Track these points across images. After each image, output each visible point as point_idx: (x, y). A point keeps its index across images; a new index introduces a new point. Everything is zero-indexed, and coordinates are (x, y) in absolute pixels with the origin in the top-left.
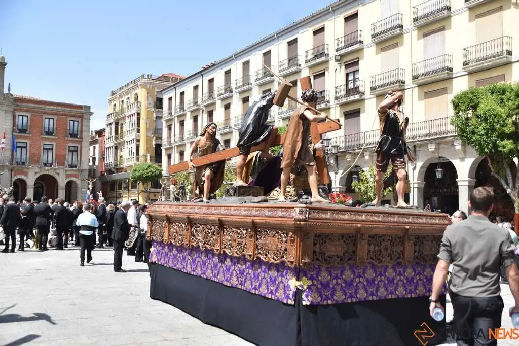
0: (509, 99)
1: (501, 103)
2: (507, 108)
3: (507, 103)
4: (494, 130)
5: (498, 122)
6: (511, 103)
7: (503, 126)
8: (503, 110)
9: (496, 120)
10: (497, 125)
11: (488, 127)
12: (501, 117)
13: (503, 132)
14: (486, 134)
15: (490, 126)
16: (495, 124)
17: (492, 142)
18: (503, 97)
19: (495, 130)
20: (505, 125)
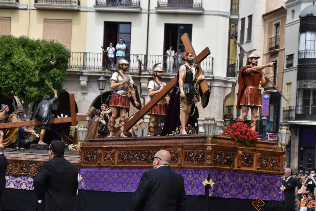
0: (38, 54)
1: (31, 56)
2: (36, 62)
3: (36, 58)
4: (23, 76)
5: (28, 73)
6: (39, 59)
7: (31, 76)
8: (32, 63)
9: (27, 70)
10: (28, 75)
11: (20, 75)
12: (31, 68)
13: (31, 81)
14: (17, 80)
15: (22, 74)
16: (26, 74)
17: (22, 87)
18: (34, 52)
19: (25, 78)
20: (33, 75)
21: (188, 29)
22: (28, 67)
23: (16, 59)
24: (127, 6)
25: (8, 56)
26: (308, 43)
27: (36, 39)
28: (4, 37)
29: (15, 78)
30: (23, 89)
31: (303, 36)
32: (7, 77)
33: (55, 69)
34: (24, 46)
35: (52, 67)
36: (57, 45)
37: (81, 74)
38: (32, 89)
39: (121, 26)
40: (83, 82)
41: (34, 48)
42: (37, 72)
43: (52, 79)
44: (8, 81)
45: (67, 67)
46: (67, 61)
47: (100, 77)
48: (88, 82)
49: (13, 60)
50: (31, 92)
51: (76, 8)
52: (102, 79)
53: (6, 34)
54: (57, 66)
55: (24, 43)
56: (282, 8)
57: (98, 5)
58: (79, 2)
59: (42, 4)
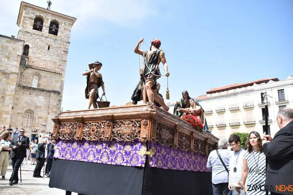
51: (254, 123)
57: (260, 121)
58: (255, 121)
59: (246, 123)
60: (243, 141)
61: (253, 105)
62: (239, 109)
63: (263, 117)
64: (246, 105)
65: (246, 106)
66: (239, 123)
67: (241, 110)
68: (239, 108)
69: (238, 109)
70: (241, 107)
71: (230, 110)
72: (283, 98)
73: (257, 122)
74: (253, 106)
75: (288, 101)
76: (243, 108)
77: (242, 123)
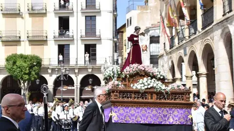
0: (28, 61)
1: (25, 62)
2: (27, 64)
4: (22, 71)
8: (25, 65)
9: (23, 68)
12: (25, 67)
13: (25, 73)
14: (19, 72)
18: (26, 60)
20: (26, 70)
21: (94, 46)
22: (23, 66)
23: (18, 63)
24: (67, 37)
25: (14, 63)
26: (154, 48)
27: (27, 54)
28: (13, 54)
29: (18, 72)
30: (22, 76)
31: (151, 45)
32: (14, 71)
33: (36, 67)
34: (21, 58)
35: (34, 66)
36: (36, 56)
37: (48, 68)
38: (26, 76)
39: (65, 46)
40: (50, 71)
41: (26, 58)
42: (27, 69)
43: (35, 71)
44: (15, 73)
45: (41, 65)
46: (41, 63)
47: (55, 69)
48: (52, 71)
49: (17, 64)
50: (26, 77)
51: (45, 39)
52: (56, 70)
53: (14, 53)
54: (36, 65)
55: (22, 56)
56: (143, 33)
57: (54, 37)
58: (46, 37)
59: (30, 38)
60: (29, 69)
61: (46, 10)
62: (21, 14)
63: (60, 31)
64: (34, 8)
65: (32, 10)
66: (20, 37)
67: (23, 16)
68: (19, 10)
69: (18, 12)
70: (24, 10)
71: (2, 12)
72: (93, 4)
73: (50, 38)
74: (44, 11)
75: (100, 9)
76: (28, 12)
77: (24, 38)
